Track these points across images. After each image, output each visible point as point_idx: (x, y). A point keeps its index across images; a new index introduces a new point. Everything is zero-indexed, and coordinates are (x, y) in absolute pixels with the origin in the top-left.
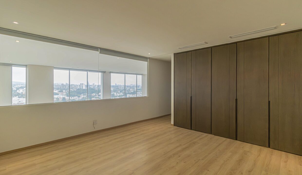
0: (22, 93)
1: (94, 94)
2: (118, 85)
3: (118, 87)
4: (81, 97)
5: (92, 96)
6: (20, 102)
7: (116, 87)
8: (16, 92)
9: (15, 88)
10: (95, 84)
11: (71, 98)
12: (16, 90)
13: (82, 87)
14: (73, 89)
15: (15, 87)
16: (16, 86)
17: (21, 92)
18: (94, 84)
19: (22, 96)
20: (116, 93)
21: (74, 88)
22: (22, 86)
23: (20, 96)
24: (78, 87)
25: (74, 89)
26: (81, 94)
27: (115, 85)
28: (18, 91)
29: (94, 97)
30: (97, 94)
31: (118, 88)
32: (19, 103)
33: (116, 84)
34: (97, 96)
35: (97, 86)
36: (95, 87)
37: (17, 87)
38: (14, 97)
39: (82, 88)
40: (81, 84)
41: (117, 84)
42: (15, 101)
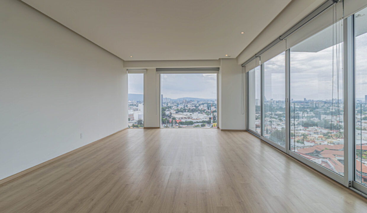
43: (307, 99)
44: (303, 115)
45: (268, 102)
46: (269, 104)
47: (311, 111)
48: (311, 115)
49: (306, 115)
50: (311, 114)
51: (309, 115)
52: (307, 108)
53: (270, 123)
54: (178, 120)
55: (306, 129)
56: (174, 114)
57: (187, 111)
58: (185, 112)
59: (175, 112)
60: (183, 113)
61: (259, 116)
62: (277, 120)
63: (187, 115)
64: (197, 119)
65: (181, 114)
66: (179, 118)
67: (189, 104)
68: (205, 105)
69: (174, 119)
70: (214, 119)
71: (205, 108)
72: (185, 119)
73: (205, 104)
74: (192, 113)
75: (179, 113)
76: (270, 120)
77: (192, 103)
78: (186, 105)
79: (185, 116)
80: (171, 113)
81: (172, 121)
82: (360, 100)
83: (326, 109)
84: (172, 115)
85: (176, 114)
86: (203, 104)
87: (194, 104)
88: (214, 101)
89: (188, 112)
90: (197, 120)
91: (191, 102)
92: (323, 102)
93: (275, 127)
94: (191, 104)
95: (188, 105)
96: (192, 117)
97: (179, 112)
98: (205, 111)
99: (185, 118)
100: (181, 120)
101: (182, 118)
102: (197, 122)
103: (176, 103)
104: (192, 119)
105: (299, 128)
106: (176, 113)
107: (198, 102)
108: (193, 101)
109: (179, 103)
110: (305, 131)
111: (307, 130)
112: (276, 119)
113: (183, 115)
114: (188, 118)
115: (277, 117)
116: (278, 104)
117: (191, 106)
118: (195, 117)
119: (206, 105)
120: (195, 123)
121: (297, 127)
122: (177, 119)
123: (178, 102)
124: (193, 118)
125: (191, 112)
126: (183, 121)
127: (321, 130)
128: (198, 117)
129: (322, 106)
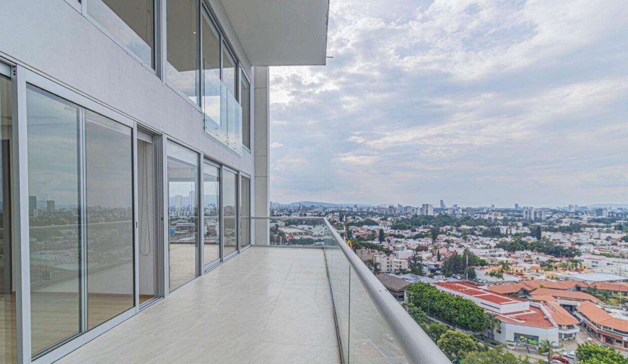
43: (521, 206)
44: (509, 233)
45: (447, 210)
46: (449, 213)
47: (525, 225)
48: (523, 232)
49: (514, 231)
50: (523, 229)
51: (519, 232)
52: (519, 221)
53: (446, 243)
54: (288, 237)
55: (510, 255)
56: (282, 227)
57: (304, 222)
58: (302, 224)
59: (284, 224)
60: (297, 226)
61: (428, 232)
62: (461, 239)
63: (303, 229)
64: (319, 236)
65: (294, 228)
66: (291, 233)
67: (309, 212)
68: (336, 214)
69: (282, 234)
70: (348, 235)
71: (335, 219)
72: (300, 236)
73: (336, 212)
74: (312, 227)
75: (291, 226)
76: (447, 238)
77: (315, 210)
78: (303, 213)
79: (300, 231)
80: (277, 226)
81: (278, 238)
82: (623, 207)
83: (555, 222)
84: (279, 229)
85: (286, 227)
86: (333, 212)
87: (317, 213)
88: (352, 209)
89: (306, 224)
90: (319, 238)
91: (313, 210)
92: (551, 211)
93: (455, 251)
94: (312, 213)
95: (308, 214)
96: (312, 233)
97: (291, 224)
98: (336, 223)
99: (300, 234)
100: (293, 237)
101: (295, 234)
102: (320, 240)
103: (287, 210)
104: (311, 235)
105: (497, 253)
106: (286, 225)
107: (325, 209)
108: (315, 208)
109: (293, 211)
110: (507, 257)
111: (512, 255)
112: (458, 237)
113: (298, 228)
114: (304, 233)
115: (460, 234)
116: (465, 213)
117: (312, 215)
118: (316, 233)
119: (338, 214)
120: (316, 241)
121: (495, 251)
122: (287, 235)
123: (291, 208)
124: (314, 234)
125: (312, 225)
126: (297, 238)
127: (538, 257)
128: (322, 232)
129: (548, 218)
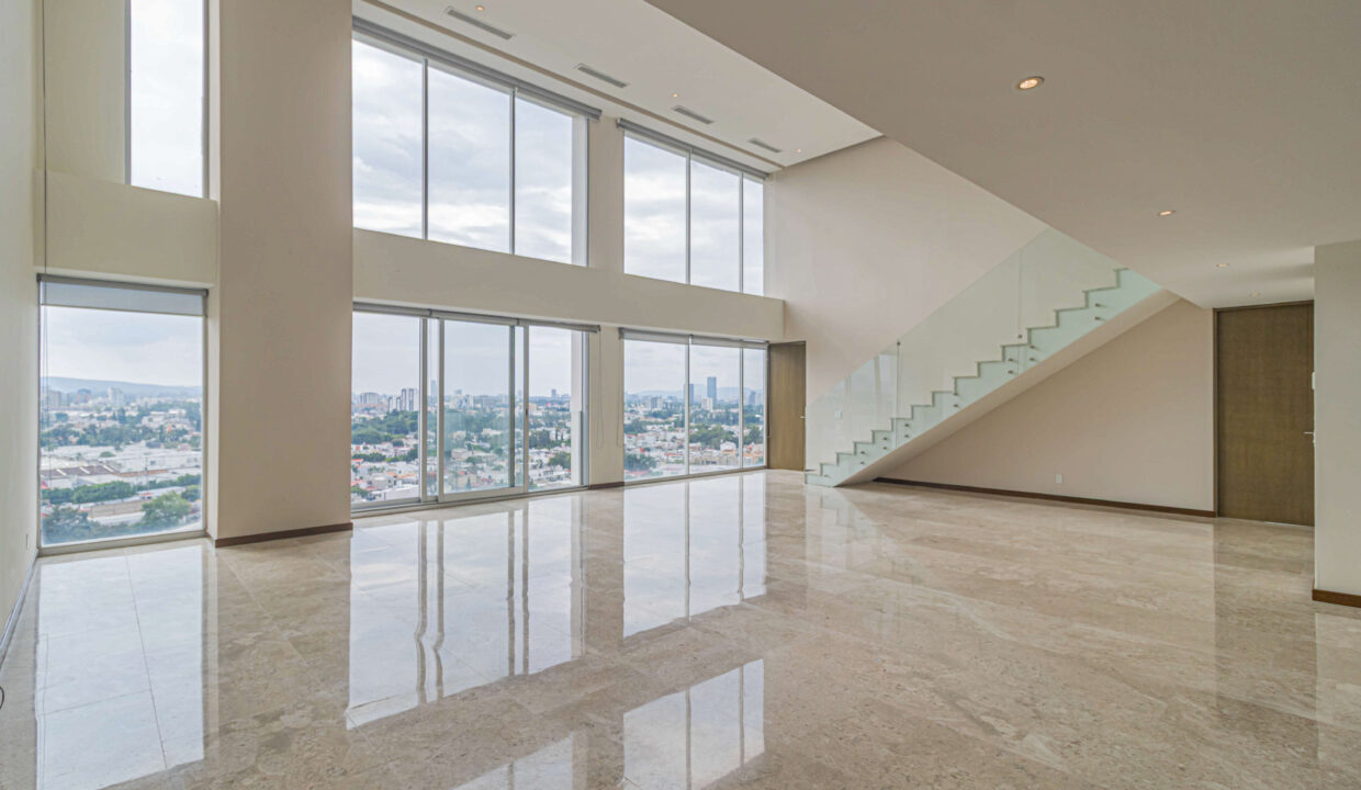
0: (161, 428)
1: (459, 433)
2: (564, 396)
3: (565, 406)
4: (408, 446)
5: (454, 442)
6: (153, 463)
7: (556, 406)
8: (138, 425)
9: (133, 407)
10: (464, 394)
11: (365, 448)
12: (139, 418)
13: (411, 403)
14: (369, 414)
15: (133, 404)
16: (140, 402)
17: (156, 426)
18: (459, 392)
19: (162, 440)
20: (557, 431)
21: (374, 408)
22: (163, 400)
23: (153, 439)
24: (394, 406)
25: (374, 414)
26: (407, 433)
27: (548, 395)
28: (145, 421)
29: (462, 447)
30: (472, 434)
31: (563, 410)
32: (150, 468)
33: (554, 392)
34: (475, 443)
35: (471, 403)
36: (464, 404)
37: (143, 405)
38: (129, 444)
39: (408, 409)
40: (404, 390)
41: (558, 392)
42: (134, 459)
